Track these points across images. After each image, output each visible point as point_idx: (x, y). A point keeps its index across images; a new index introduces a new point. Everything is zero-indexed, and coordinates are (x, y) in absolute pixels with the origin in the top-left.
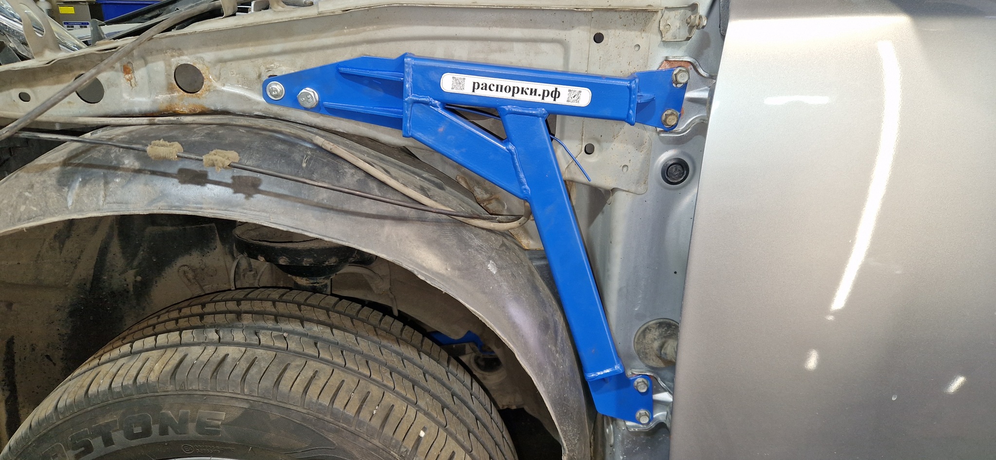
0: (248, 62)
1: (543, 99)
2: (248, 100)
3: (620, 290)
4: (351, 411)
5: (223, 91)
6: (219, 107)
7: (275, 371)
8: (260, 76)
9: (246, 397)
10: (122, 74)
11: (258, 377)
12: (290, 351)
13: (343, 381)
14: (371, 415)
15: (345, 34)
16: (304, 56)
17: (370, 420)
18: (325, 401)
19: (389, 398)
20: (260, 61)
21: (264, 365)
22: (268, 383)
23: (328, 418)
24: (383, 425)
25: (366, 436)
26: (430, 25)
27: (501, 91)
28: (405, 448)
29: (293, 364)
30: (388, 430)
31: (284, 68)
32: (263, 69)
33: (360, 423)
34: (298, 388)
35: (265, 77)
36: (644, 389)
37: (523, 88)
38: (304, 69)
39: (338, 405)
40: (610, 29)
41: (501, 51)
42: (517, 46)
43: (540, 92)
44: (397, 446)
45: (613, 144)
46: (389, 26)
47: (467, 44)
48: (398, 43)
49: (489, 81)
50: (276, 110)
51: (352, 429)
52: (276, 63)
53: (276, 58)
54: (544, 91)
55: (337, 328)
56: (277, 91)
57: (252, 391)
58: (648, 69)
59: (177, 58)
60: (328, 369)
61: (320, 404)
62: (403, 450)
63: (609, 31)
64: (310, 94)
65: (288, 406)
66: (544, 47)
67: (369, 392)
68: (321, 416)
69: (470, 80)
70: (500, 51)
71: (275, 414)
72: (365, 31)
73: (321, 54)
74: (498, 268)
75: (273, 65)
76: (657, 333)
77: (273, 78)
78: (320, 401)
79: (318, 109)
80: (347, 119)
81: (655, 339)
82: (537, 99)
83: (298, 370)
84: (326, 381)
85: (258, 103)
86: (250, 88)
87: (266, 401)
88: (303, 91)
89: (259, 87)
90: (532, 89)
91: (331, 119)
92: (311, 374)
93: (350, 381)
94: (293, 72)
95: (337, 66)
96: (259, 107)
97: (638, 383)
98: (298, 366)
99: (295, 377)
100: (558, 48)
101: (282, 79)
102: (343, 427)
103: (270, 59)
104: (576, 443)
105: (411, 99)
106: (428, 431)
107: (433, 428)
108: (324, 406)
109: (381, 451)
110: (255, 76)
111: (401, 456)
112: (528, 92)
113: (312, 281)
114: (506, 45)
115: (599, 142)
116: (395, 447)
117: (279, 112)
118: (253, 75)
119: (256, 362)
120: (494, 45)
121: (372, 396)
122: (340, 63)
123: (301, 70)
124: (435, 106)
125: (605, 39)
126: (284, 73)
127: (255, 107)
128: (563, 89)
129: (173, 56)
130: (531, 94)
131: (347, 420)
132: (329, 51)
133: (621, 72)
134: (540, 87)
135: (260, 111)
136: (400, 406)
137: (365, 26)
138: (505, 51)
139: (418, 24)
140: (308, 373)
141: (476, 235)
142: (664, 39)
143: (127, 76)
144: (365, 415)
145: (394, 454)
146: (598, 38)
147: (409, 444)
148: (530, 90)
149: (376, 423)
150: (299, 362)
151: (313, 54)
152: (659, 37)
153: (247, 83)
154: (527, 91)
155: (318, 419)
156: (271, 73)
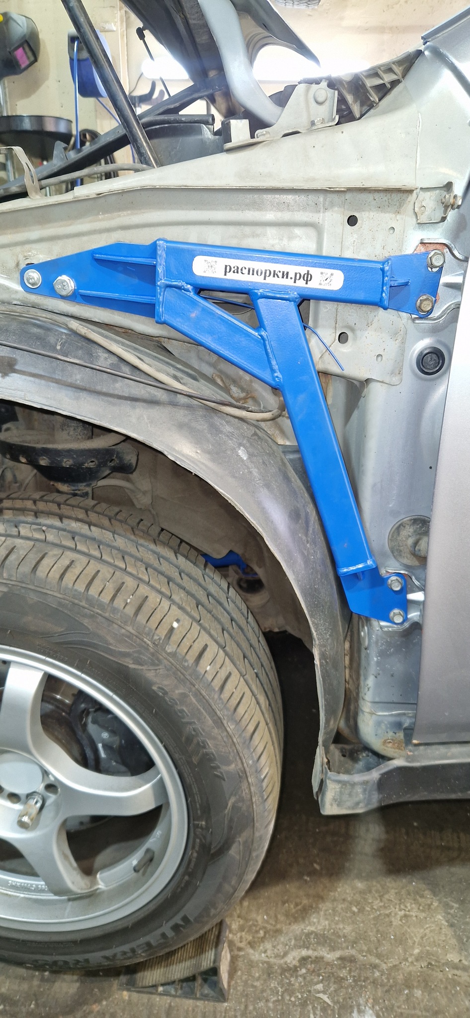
0: (7, 249)
2: (7, 289)
3: (375, 485)
4: (106, 598)
7: (33, 558)
8: (18, 265)
9: (4, 581)
11: (17, 563)
13: (98, 571)
14: (126, 603)
15: (100, 220)
16: (60, 243)
17: (124, 607)
18: (81, 587)
19: (144, 590)
20: (18, 249)
21: (22, 553)
22: (26, 568)
25: (120, 623)
26: (183, 209)
28: (158, 636)
29: (51, 553)
30: (142, 618)
31: (41, 256)
32: (21, 258)
34: (55, 574)
36: (397, 587)
38: (61, 257)
39: (93, 591)
40: (363, 211)
42: (271, 231)
44: (151, 634)
45: (367, 332)
46: (142, 211)
47: (220, 229)
48: (152, 228)
50: (34, 298)
51: (107, 615)
52: (33, 251)
53: (34, 246)
55: (95, 525)
56: (34, 279)
57: (10, 575)
58: (403, 253)
60: (85, 560)
61: (76, 590)
62: (156, 637)
63: (363, 213)
64: (67, 283)
65: (45, 591)
66: (298, 231)
67: (123, 583)
68: (76, 601)
70: (253, 236)
71: (33, 598)
72: (119, 216)
73: (76, 241)
74: (249, 455)
76: (411, 530)
77: (30, 266)
78: (76, 587)
79: (73, 297)
80: (102, 308)
81: (409, 536)
83: (55, 559)
84: (81, 570)
85: (17, 292)
86: (10, 278)
87: (24, 585)
88: (59, 278)
89: (17, 275)
91: (87, 308)
92: (67, 562)
94: (49, 259)
96: (18, 296)
97: (392, 581)
98: (55, 555)
99: (52, 565)
100: (312, 232)
101: (39, 267)
102: (97, 613)
103: (27, 247)
104: (328, 639)
105: (163, 283)
106: (181, 623)
107: (187, 621)
108: (80, 593)
109: (134, 637)
110: (14, 265)
111: (154, 643)
113: (73, 488)
114: (259, 230)
116: (148, 634)
117: (36, 301)
118: (12, 264)
119: (15, 550)
120: (247, 230)
121: (127, 586)
122: (95, 249)
123: (58, 257)
124: (187, 290)
125: (359, 222)
126: (41, 261)
127: (13, 296)
131: (101, 606)
132: (85, 238)
133: (376, 256)
135: (18, 300)
136: (154, 598)
137: (119, 211)
139: (172, 209)
140: (65, 562)
141: (227, 422)
142: (419, 221)
144: (119, 603)
145: (147, 641)
146: (352, 221)
147: (162, 632)
149: (130, 611)
151: (70, 240)
152: (415, 219)
155: (74, 604)
156: (28, 261)
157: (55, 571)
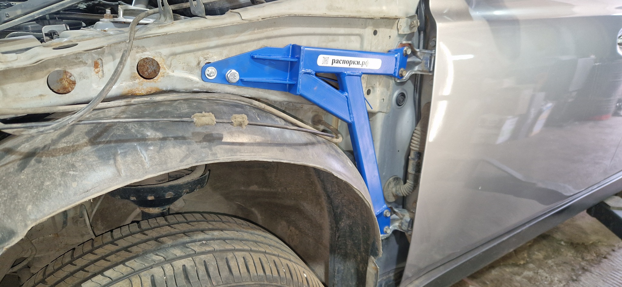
1: (362, 66)
5: (173, 76)
6: (169, 88)
10: (93, 69)
23: (266, 282)
24: (292, 276)
33: (283, 278)
35: (202, 64)
41: (333, 41)
49: (340, 58)
54: (363, 62)
59: (141, 54)
69: (331, 58)
75: (208, 56)
82: (360, 67)
90: (358, 61)
95: (251, 53)
115: (373, 88)
129: (137, 52)
134: (361, 60)
143: (96, 70)
153: (190, 70)
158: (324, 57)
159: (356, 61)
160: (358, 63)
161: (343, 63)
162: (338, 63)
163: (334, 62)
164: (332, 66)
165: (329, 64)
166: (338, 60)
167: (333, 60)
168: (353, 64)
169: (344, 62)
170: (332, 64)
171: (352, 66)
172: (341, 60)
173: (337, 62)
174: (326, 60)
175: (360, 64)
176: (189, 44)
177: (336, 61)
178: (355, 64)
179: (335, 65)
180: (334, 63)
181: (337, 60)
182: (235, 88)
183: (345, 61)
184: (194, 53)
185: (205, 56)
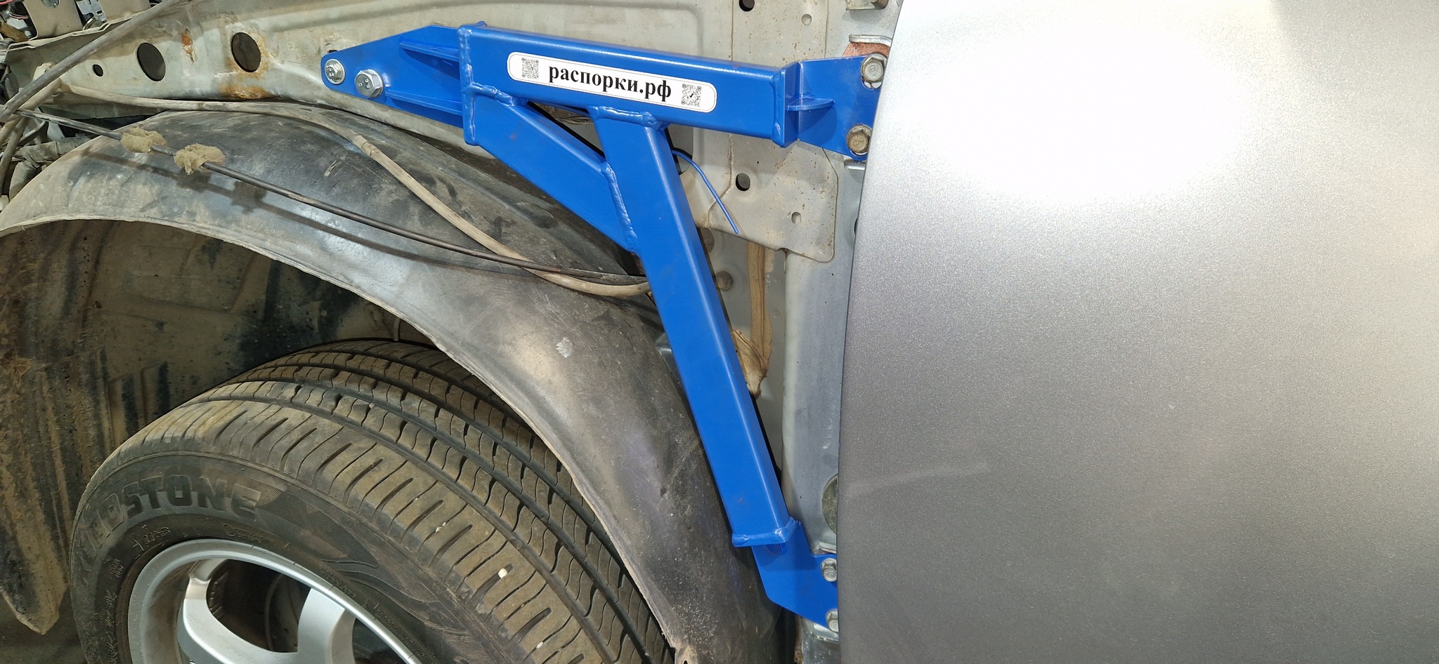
0: (307, 31)
1: (647, 97)
2: (308, 83)
4: (403, 522)
5: (280, 71)
6: (279, 91)
7: (329, 449)
8: (319, 51)
9: (283, 477)
10: (181, 45)
11: (304, 455)
12: (365, 428)
13: (411, 480)
14: (431, 534)
16: (366, 23)
17: (427, 538)
18: (374, 501)
19: (470, 515)
20: (318, 30)
21: (318, 439)
22: (311, 464)
23: (373, 525)
24: (444, 549)
25: (417, 560)
27: (588, 82)
28: (468, 587)
29: (355, 445)
30: (449, 558)
31: (345, 42)
32: (322, 44)
33: (413, 541)
34: (346, 478)
35: (324, 53)
36: (833, 576)
37: (617, 79)
38: (367, 42)
39: (389, 510)
41: (608, 21)
42: (632, 16)
43: (641, 86)
44: (457, 582)
45: (776, 176)
47: (562, 10)
49: (571, 66)
50: (339, 98)
51: (401, 546)
52: (336, 34)
53: (335, 27)
54: (648, 85)
55: (449, 409)
56: (334, 72)
57: (292, 470)
58: (829, 56)
59: (231, 25)
60: (398, 460)
61: (367, 505)
62: (464, 589)
64: (376, 79)
65: (328, 499)
66: (671, 16)
67: (441, 502)
68: (365, 520)
69: (545, 63)
71: (313, 507)
73: (382, 21)
75: (332, 37)
77: (333, 53)
78: (367, 500)
79: (379, 97)
82: (639, 97)
83: (357, 454)
84: (386, 475)
85: (319, 88)
86: (310, 68)
87: (304, 487)
88: (361, 72)
89: (319, 66)
90: (630, 81)
92: (371, 462)
93: (421, 480)
94: (354, 45)
95: (402, 37)
96: (321, 94)
98: (360, 449)
99: (348, 463)
100: (686, 16)
101: (342, 56)
102: (389, 541)
103: (329, 27)
105: (471, 88)
106: (513, 571)
107: (525, 569)
108: (371, 508)
109: (434, 584)
110: (315, 51)
111: (460, 597)
112: (626, 85)
114: (614, 12)
115: (755, 172)
116: (453, 583)
117: (342, 101)
118: (313, 51)
119: (312, 435)
121: (444, 508)
122: (405, 34)
123: (364, 43)
124: (506, 101)
125: (757, 4)
126: (345, 48)
127: (316, 93)
128: (675, 83)
129: (226, 22)
130: (629, 89)
131: (395, 532)
132: (394, 18)
133: (784, 59)
134: (642, 78)
135: (322, 99)
136: (481, 528)
138: (613, 21)
140: (369, 460)
142: (849, 7)
143: (187, 48)
144: (421, 531)
145: (451, 592)
146: (747, 2)
147: (475, 582)
148: (627, 82)
149: (434, 544)
150: (365, 443)
151: (376, 21)
152: (844, 3)
153: (307, 62)
154: (623, 83)
155: (362, 524)
156: (330, 48)
157: (347, 473)
158: (523, 59)
159: (625, 81)
160: (633, 86)
161: (582, 81)
162: (567, 79)
163: (554, 75)
164: (551, 85)
165: (543, 79)
166: (567, 72)
167: (551, 69)
168: (617, 87)
169: (586, 78)
170: (551, 81)
171: (613, 92)
172: (577, 73)
173: (565, 77)
174: (532, 68)
175: (638, 89)
176: (296, 11)
177: (560, 74)
178: (623, 88)
179: (559, 83)
180: (557, 77)
181: (565, 72)
182: (386, 111)
183: (588, 75)
184: (311, 29)
185: (327, 38)
